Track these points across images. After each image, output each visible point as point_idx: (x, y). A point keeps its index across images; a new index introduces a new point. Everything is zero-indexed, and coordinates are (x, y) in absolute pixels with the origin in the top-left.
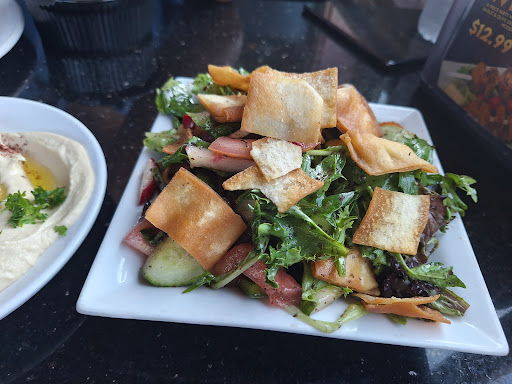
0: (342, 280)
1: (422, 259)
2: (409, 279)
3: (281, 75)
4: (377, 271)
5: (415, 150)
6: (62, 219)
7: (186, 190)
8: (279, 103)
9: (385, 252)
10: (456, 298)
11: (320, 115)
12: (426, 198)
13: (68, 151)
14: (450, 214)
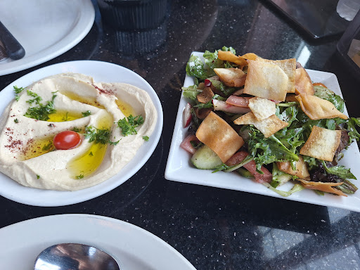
0: (293, 172)
1: (334, 163)
2: (327, 173)
3: (264, 60)
4: (310, 169)
5: (334, 104)
6: (145, 132)
7: (214, 123)
8: (264, 78)
9: (316, 159)
10: (351, 185)
11: (286, 86)
12: (339, 132)
13: (140, 95)
14: (351, 140)
